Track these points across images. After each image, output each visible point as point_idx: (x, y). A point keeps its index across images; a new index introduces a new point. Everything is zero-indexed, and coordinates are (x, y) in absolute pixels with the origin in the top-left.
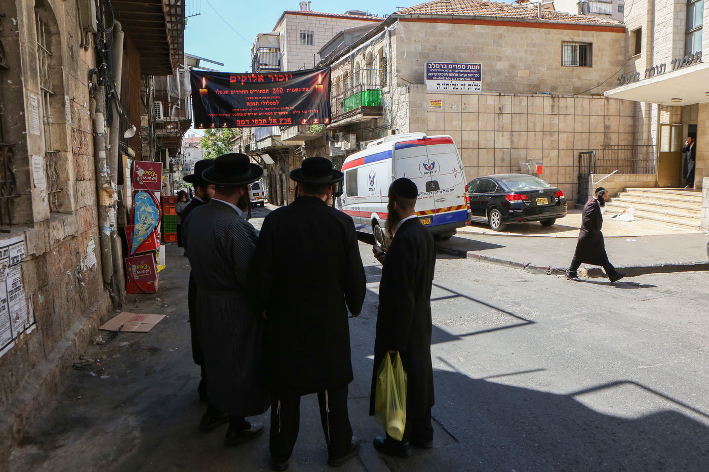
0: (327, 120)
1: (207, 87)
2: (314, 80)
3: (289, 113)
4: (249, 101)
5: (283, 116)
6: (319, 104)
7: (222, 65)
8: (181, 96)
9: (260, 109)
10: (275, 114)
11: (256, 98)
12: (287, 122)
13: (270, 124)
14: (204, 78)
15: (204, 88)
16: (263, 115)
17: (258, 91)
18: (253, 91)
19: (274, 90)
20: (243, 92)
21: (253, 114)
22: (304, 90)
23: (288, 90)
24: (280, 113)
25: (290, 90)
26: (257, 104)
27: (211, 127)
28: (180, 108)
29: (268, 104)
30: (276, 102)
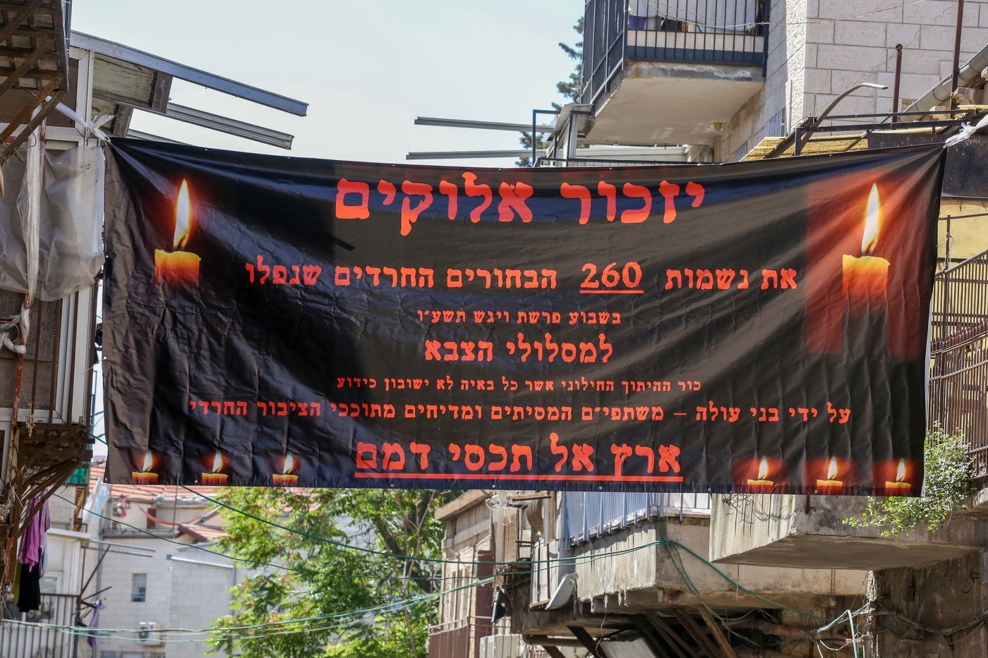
0: (902, 470)
1: (200, 240)
2: (835, 223)
3: (669, 414)
4: (439, 332)
5: (630, 433)
6: (859, 364)
7: (298, 108)
8: (40, 282)
9: (498, 385)
10: (587, 413)
11: (478, 316)
12: (656, 472)
13: (551, 478)
14: (184, 185)
15: (179, 248)
16: (515, 417)
17: (494, 279)
18: (465, 277)
19: (588, 271)
20: (408, 277)
21: (455, 408)
22: (771, 280)
23: (674, 280)
24: (614, 410)
25: (685, 279)
26: (485, 351)
27: (204, 475)
28: (27, 353)
29: (551, 359)
30: (597, 345)
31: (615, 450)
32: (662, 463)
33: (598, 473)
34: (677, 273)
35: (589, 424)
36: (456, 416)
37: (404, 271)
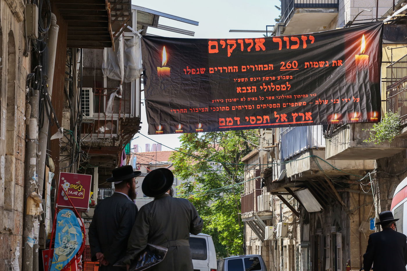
0: (375, 114)
2: (353, 45)
3: (308, 103)
4: (241, 85)
5: (298, 110)
6: (361, 85)
7: (196, 23)
8: (125, 77)
9: (259, 98)
10: (284, 105)
11: (251, 79)
12: (305, 120)
13: (275, 124)
14: (164, 47)
15: (164, 66)
16: (264, 108)
17: (255, 68)
18: (247, 68)
19: (282, 64)
20: (230, 69)
21: (247, 106)
22: (335, 64)
23: (307, 65)
24: (292, 104)
25: (310, 65)
26: (254, 89)
27: (176, 131)
28: (122, 98)
29: (273, 90)
30: (286, 85)
31: (293, 115)
32: (307, 117)
33: (289, 121)
34: (308, 63)
35: (285, 108)
36: (247, 108)
37: (229, 68)
